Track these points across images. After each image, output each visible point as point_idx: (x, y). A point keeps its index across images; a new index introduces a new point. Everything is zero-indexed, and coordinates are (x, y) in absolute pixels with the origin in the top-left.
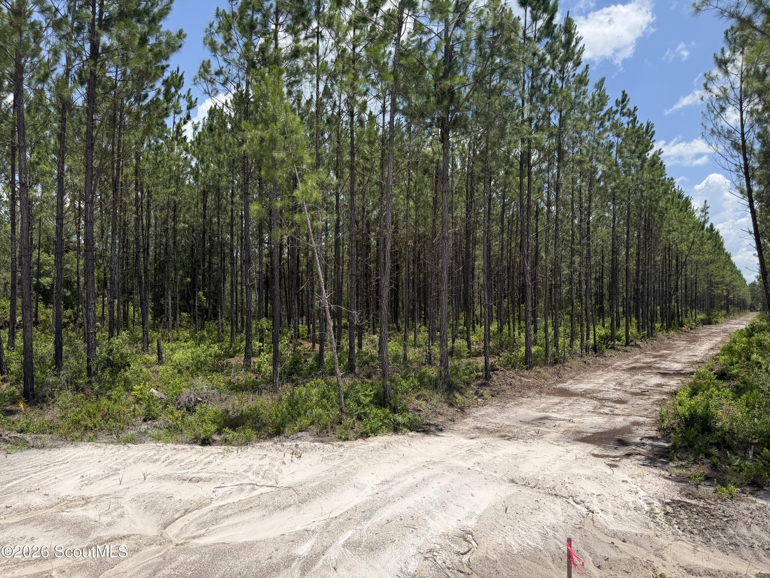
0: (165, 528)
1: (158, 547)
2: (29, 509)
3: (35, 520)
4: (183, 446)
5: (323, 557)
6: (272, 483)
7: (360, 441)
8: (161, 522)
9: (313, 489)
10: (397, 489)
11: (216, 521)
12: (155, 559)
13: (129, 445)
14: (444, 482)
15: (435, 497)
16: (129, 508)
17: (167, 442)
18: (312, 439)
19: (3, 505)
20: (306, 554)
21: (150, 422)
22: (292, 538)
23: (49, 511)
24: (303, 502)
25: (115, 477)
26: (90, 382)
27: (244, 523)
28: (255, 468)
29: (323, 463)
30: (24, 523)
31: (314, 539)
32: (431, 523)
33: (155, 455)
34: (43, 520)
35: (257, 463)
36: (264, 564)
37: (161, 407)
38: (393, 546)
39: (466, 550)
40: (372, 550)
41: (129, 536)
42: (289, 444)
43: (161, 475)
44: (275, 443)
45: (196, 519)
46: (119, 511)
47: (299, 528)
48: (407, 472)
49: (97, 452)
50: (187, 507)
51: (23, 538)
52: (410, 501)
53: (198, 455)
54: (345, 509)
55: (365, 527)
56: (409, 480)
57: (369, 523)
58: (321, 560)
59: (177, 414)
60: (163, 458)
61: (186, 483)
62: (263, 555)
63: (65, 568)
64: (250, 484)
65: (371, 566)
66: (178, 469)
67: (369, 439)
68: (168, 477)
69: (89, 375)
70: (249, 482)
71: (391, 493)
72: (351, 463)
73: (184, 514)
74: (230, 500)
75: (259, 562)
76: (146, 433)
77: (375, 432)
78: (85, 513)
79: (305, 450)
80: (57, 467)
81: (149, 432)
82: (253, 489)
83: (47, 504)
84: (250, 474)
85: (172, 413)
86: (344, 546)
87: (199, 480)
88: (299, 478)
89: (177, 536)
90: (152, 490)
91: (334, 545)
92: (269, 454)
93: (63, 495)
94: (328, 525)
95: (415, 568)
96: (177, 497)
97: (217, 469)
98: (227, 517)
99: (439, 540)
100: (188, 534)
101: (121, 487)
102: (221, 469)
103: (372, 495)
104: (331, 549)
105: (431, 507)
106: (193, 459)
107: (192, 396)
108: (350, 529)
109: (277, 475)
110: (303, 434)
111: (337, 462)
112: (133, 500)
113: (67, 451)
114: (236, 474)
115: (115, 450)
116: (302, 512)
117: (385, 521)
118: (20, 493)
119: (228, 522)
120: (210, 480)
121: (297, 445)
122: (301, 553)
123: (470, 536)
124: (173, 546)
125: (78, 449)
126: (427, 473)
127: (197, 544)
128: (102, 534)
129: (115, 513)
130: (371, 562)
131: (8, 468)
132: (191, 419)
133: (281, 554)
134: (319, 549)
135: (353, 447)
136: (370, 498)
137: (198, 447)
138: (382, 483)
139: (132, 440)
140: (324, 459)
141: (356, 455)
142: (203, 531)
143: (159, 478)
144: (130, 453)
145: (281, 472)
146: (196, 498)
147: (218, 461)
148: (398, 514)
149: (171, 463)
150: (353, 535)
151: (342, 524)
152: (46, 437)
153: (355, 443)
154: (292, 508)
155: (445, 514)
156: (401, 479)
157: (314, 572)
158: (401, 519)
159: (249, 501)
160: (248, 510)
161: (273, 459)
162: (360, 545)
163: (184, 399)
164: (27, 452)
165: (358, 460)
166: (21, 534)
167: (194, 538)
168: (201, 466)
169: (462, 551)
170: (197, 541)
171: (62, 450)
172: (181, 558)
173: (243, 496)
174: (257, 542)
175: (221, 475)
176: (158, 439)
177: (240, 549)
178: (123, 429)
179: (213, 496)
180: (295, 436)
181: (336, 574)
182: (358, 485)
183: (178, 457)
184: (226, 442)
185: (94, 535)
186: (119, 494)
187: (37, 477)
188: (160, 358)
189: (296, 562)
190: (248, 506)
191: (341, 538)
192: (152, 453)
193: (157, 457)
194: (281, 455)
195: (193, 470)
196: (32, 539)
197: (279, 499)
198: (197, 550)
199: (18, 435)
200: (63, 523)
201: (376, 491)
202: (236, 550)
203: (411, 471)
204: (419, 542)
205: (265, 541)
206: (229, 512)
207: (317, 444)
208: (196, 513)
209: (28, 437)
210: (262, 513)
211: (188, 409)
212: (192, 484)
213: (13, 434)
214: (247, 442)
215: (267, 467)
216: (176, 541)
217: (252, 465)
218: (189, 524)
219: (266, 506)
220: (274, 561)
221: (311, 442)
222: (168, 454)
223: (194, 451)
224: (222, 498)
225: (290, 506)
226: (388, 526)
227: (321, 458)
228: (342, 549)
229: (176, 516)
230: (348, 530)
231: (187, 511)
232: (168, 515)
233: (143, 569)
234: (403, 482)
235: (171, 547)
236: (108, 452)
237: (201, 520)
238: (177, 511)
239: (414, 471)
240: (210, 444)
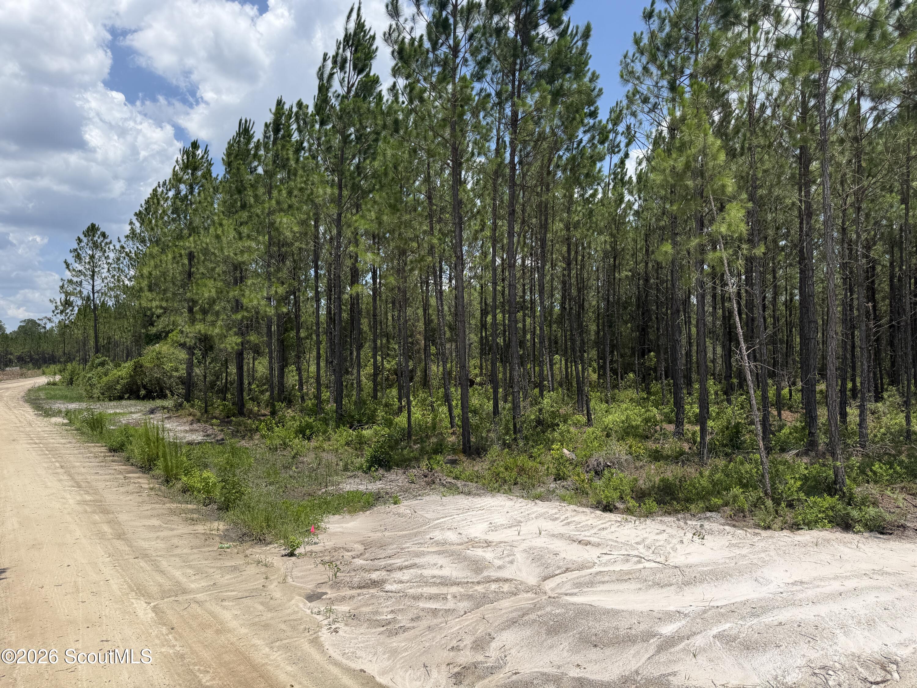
0: (544, 581)
1: (533, 596)
2: (445, 543)
3: (447, 552)
4: (585, 509)
5: (687, 642)
6: (662, 559)
7: (786, 532)
8: (543, 575)
9: (702, 573)
10: (810, 593)
11: (591, 584)
12: (526, 604)
13: (537, 501)
14: (885, 598)
15: (862, 612)
16: (519, 557)
17: (570, 504)
18: (723, 521)
19: (428, 537)
20: (668, 634)
21: (558, 482)
22: (660, 616)
23: (460, 547)
24: (687, 584)
25: (516, 528)
26: (515, 439)
27: (617, 591)
28: (647, 542)
29: (727, 549)
30: (439, 553)
31: (683, 622)
32: (841, 638)
33: (556, 514)
34: (452, 554)
35: (652, 537)
36: (622, 632)
37: (571, 468)
38: (776, 651)
39: (879, 679)
40: (748, 649)
41: (511, 580)
42: (694, 523)
43: (555, 533)
44: (678, 520)
45: (574, 579)
46: (511, 558)
47: (672, 608)
48: (836, 578)
49: (509, 503)
50: (569, 566)
51: (435, 565)
52: (823, 610)
53: (595, 520)
54: (733, 601)
55: (749, 624)
56: (835, 586)
57: (755, 621)
58: (683, 644)
59: (586, 476)
60: (563, 517)
61: (575, 544)
62: (623, 624)
63: (457, 595)
64: (637, 556)
65: (740, 664)
66: (573, 530)
67: (799, 532)
68: (561, 536)
69: (515, 433)
70: (637, 554)
71: (800, 596)
72: (763, 555)
73: (565, 572)
74: (611, 568)
75: (618, 629)
76: (554, 491)
77: (810, 525)
78: (484, 554)
79: (711, 532)
80: (474, 513)
81: (558, 491)
82: (639, 562)
83: (459, 541)
84: (641, 547)
85: (578, 475)
86: (714, 637)
87: (588, 543)
88: (693, 560)
89: (553, 590)
90: (544, 545)
91: (704, 633)
92: (669, 530)
93: (472, 536)
94: (705, 612)
95: (795, 680)
96: (562, 555)
97: (610, 537)
98: (603, 583)
99: (843, 660)
100: (563, 590)
101: (519, 538)
102: (613, 537)
103: (774, 594)
104: (699, 637)
105: (850, 622)
106: (589, 523)
107: (601, 460)
108: (730, 622)
109: (669, 553)
110: (713, 514)
111: (744, 551)
112: (525, 551)
113: (486, 499)
114: (626, 544)
115: (523, 504)
116: (681, 593)
117: (776, 623)
118: (443, 529)
119: (602, 587)
120: (598, 545)
121: (702, 526)
122: (663, 632)
123: (895, 667)
124: (547, 597)
125: (494, 499)
126: (865, 582)
127: (567, 601)
128: (492, 574)
129: (507, 559)
130: (741, 661)
131: (439, 508)
132: (598, 483)
133: (643, 627)
134: (686, 632)
135: (771, 537)
136: (771, 596)
137: (599, 512)
138: (794, 583)
139: (539, 497)
140: (731, 545)
141: (773, 547)
142: (577, 590)
143: (553, 535)
144: (535, 509)
145: (675, 550)
146: (580, 560)
147: (613, 529)
148: (798, 619)
149: (568, 524)
150: (731, 629)
151: (723, 615)
152: (472, 486)
153: (777, 534)
154: (672, 588)
155: (866, 633)
156: (823, 584)
157: (670, 653)
158: (799, 626)
159: (629, 573)
160: (626, 581)
161: (672, 536)
162: (734, 640)
163: (592, 462)
164: (457, 497)
165: (772, 553)
166: (434, 562)
167: (566, 595)
168: (595, 531)
169: (871, 679)
170: (568, 598)
171: (483, 498)
172: (548, 609)
173: (626, 567)
174: (623, 611)
175: (610, 543)
176: (563, 499)
177: (604, 614)
178: (534, 486)
179: (596, 561)
180: (703, 516)
181: (694, 660)
182: (761, 580)
183: (576, 519)
184: (629, 511)
185: (485, 574)
186: (515, 544)
187: (458, 518)
188: (589, 419)
189: (655, 639)
190: (627, 577)
191: (715, 628)
192: (554, 511)
193: (557, 516)
194: (681, 532)
195: (586, 533)
196: (441, 567)
197: (662, 576)
198: (565, 606)
199: (453, 481)
200: (465, 558)
201: (782, 590)
202: (600, 614)
203: (842, 577)
204: (813, 655)
205: (631, 613)
206: (607, 578)
207: (727, 527)
208: (576, 574)
209: (459, 483)
210: (639, 586)
211: (597, 473)
212: (580, 546)
213: (449, 480)
214: (649, 514)
215: (661, 543)
216: (550, 593)
217: (646, 538)
218: (566, 582)
219: (646, 580)
220: (633, 632)
221: (721, 524)
222: (568, 514)
223: (593, 515)
224: (606, 564)
225: (671, 585)
226: (778, 629)
227: (727, 544)
228: (712, 639)
229: (557, 572)
230: (727, 621)
231: (567, 570)
232: (550, 571)
233: (515, 610)
234: (823, 587)
235: (545, 597)
236: (518, 505)
237: (578, 581)
238: (559, 568)
239: (846, 577)
240: (611, 511)
